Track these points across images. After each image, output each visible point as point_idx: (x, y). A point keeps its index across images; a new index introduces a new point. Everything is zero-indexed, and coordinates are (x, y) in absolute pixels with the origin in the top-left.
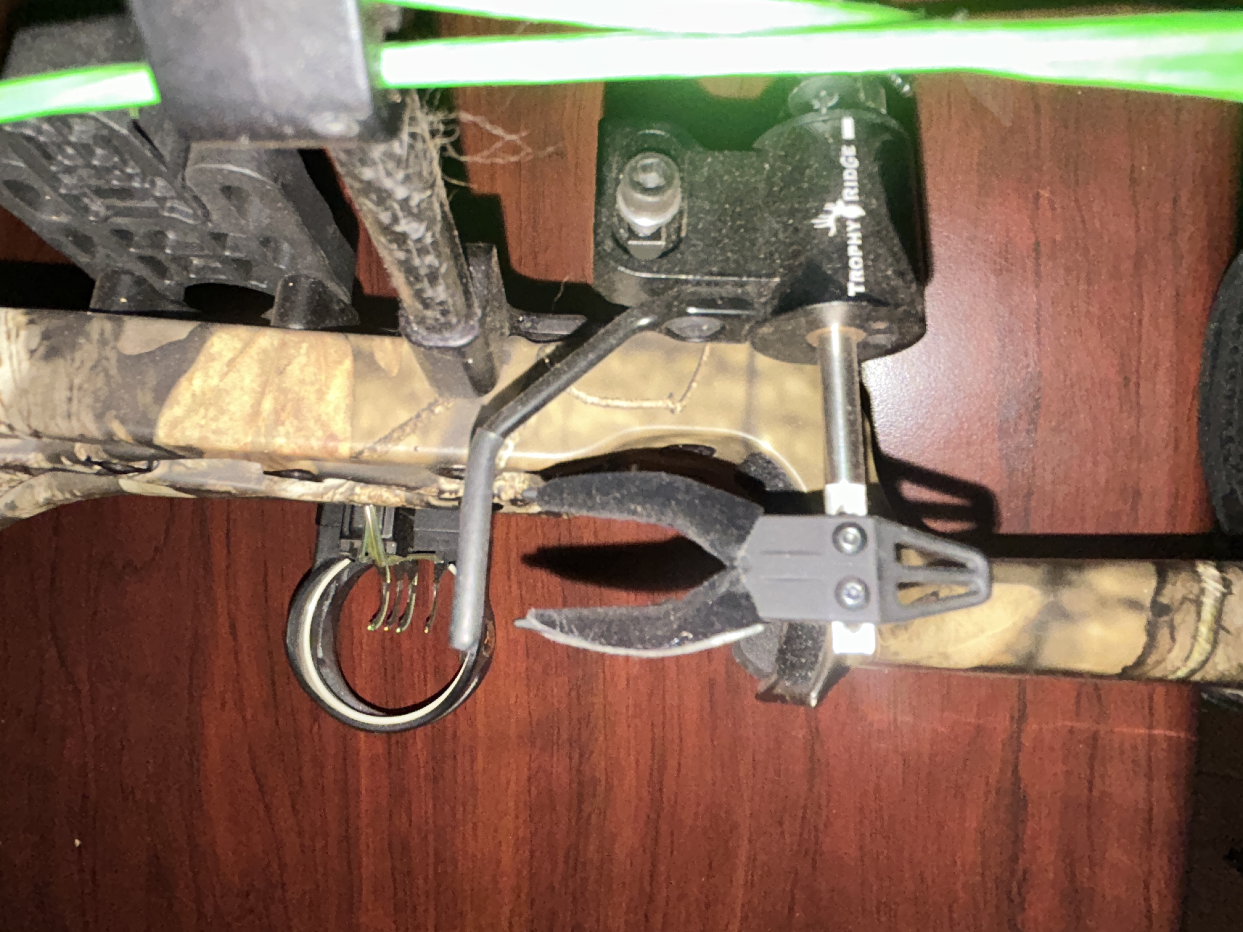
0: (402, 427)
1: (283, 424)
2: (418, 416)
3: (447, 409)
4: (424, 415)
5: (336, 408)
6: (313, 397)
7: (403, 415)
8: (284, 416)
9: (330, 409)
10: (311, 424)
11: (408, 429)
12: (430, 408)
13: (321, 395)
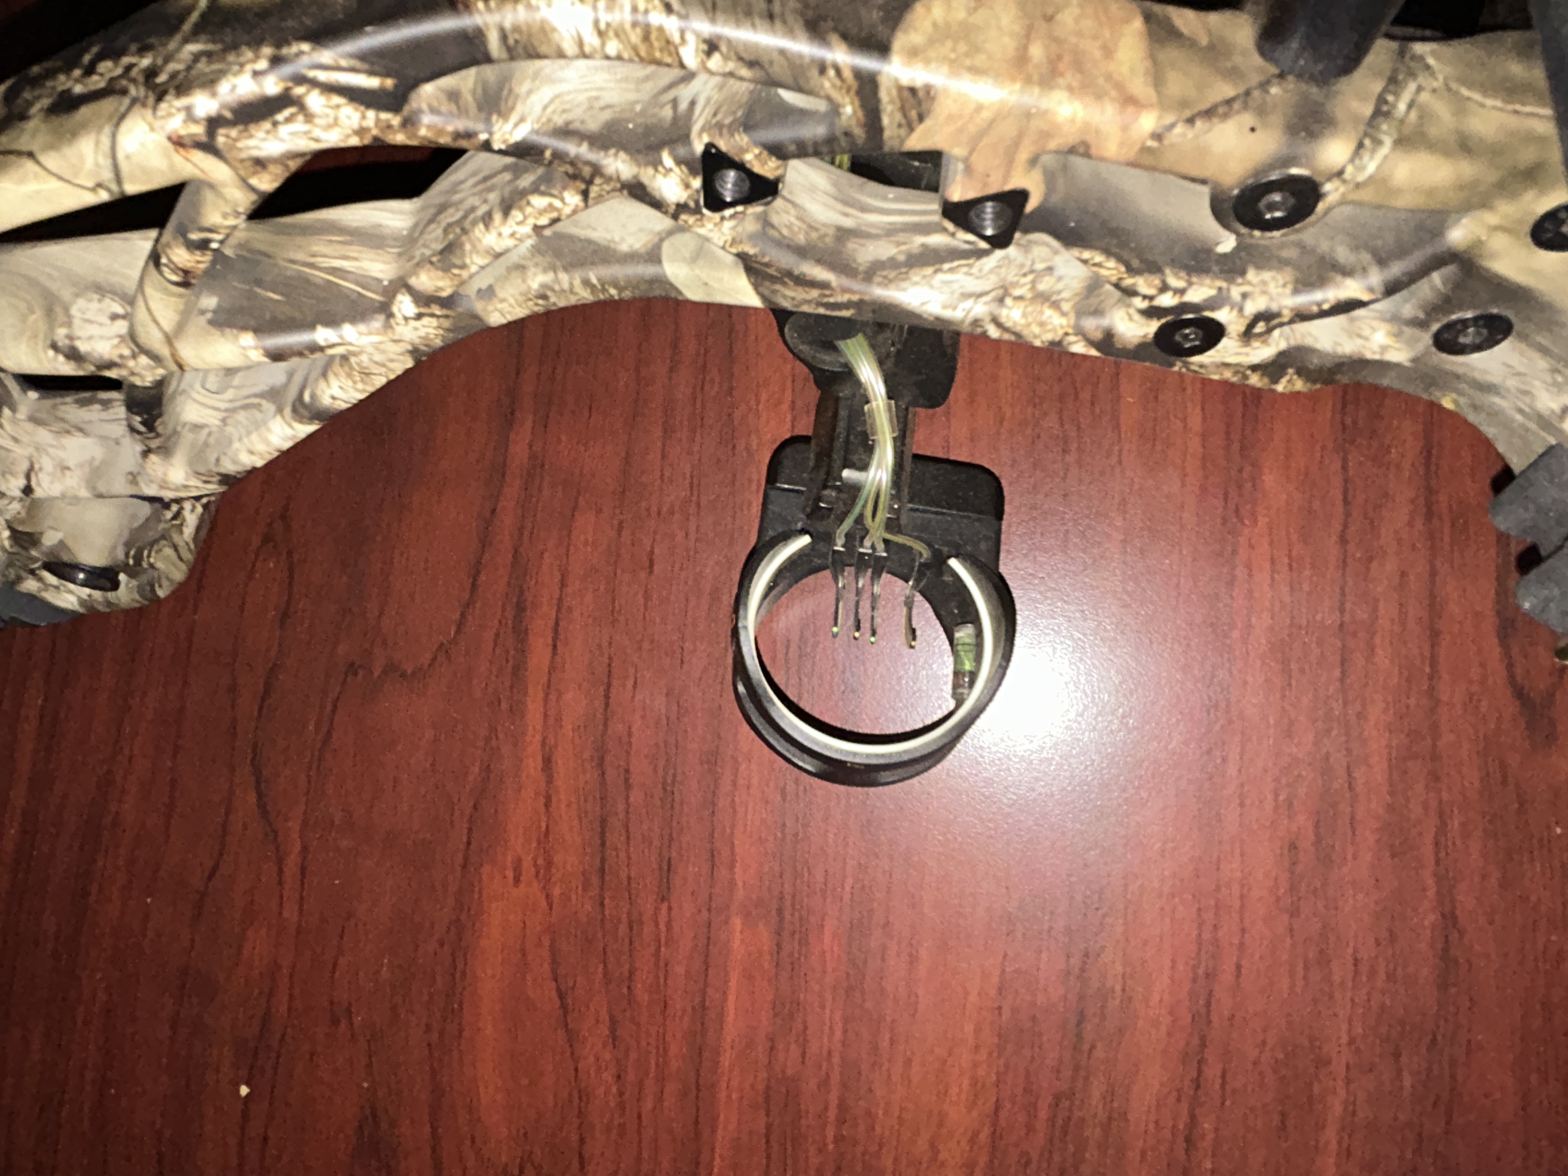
0: (1229, 102)
1: (1062, 75)
2: (1247, 93)
3: (1286, 91)
4: (1256, 94)
5: (1132, 70)
6: (1097, 54)
7: (1227, 90)
8: (1062, 66)
9: (1125, 69)
10: (1101, 81)
11: (1236, 106)
12: (1264, 86)
13: (1108, 52)
